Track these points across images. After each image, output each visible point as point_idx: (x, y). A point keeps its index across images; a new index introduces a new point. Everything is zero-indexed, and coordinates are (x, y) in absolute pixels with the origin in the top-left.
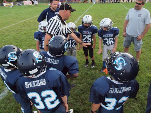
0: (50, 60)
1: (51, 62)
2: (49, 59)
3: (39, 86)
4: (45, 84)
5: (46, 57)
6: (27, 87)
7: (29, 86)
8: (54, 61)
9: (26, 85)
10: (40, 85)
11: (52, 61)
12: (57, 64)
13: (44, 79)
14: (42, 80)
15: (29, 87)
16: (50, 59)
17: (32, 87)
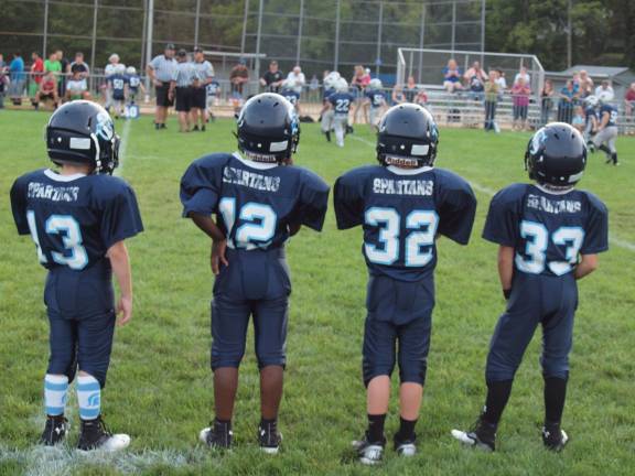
0: (250, 179)
1: (252, 185)
2: (246, 175)
3: (412, 196)
4: (429, 194)
5: (234, 169)
6: (377, 192)
7: (385, 189)
8: (263, 181)
9: (376, 185)
10: (415, 193)
11: (256, 180)
12: (274, 190)
13: (431, 183)
14: (424, 182)
15: (382, 192)
16: (248, 173)
17: (393, 192)
